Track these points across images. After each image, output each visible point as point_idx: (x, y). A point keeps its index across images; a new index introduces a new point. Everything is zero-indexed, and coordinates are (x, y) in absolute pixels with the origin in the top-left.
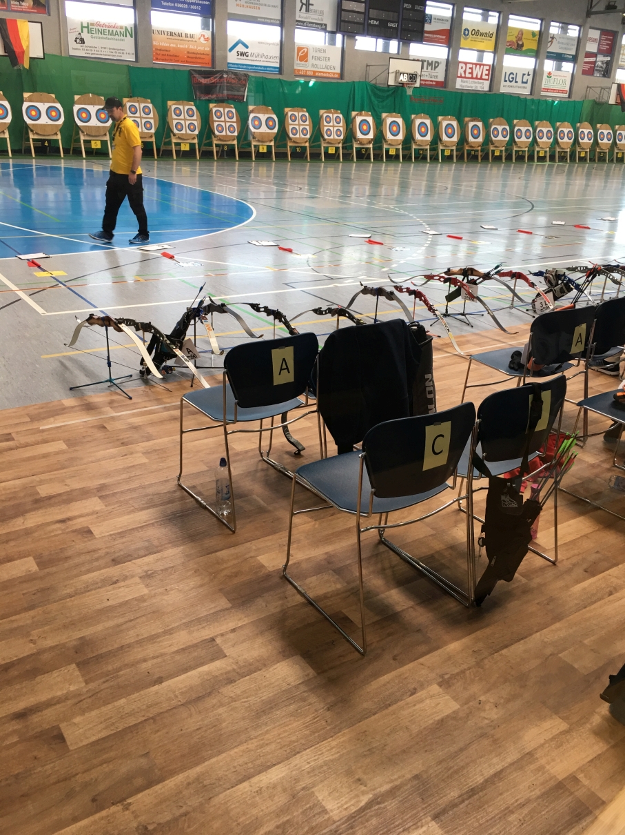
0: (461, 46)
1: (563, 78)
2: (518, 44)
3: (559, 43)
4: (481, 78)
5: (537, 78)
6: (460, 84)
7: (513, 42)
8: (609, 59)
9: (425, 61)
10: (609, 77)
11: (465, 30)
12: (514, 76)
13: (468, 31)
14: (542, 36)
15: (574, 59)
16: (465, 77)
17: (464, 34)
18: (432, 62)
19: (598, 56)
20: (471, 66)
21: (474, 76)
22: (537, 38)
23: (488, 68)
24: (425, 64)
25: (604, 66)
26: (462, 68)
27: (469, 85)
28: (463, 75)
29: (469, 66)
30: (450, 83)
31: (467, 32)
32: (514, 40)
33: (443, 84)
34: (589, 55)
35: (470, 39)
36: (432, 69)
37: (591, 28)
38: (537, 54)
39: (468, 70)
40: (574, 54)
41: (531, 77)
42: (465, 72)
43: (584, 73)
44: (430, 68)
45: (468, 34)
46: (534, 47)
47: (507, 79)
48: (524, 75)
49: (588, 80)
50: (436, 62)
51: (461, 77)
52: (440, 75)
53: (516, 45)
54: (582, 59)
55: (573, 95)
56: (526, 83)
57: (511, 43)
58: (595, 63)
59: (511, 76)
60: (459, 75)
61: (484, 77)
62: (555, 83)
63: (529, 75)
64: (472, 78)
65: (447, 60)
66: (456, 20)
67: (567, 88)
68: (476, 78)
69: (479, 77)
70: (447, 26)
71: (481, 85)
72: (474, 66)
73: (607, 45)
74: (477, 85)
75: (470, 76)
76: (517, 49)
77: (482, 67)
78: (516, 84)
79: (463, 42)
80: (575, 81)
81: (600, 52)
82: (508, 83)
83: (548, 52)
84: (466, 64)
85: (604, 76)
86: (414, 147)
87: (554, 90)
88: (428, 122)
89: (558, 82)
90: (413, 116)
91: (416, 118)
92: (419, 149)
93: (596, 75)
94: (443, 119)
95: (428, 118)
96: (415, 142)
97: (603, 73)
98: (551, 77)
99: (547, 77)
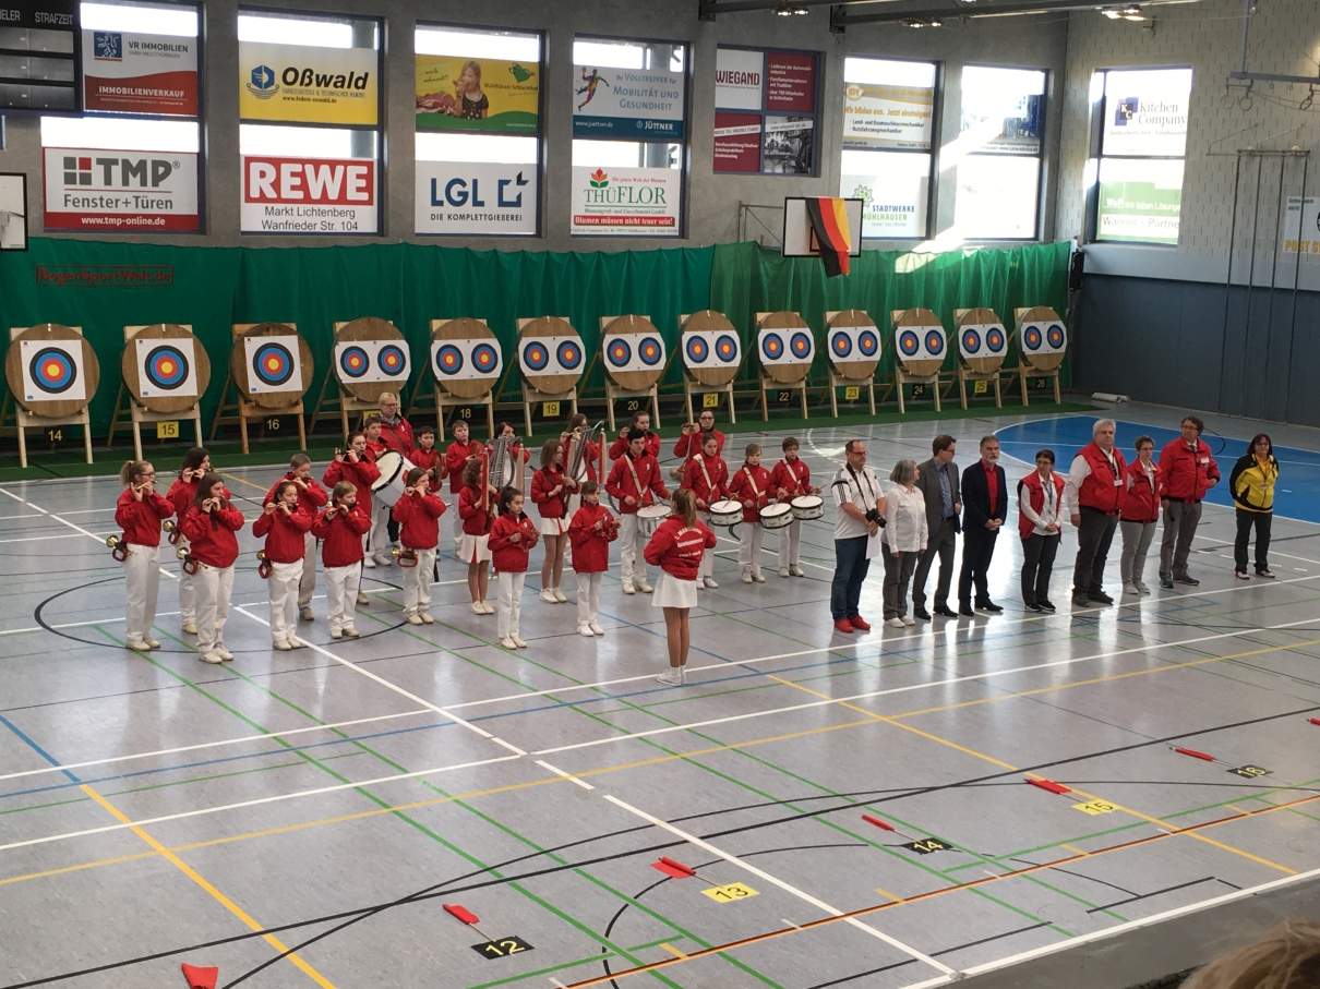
0: (243, 116)
1: (653, 186)
2: (466, 103)
3: (617, 91)
4: (342, 199)
5: (550, 191)
6: (253, 218)
7: (449, 96)
8: (809, 124)
9: (115, 162)
10: (816, 174)
11: (258, 70)
12: (469, 188)
13: (271, 74)
14: (551, 75)
15: (681, 132)
16: (279, 200)
17: (256, 81)
18: (143, 163)
19: (768, 118)
20: (298, 168)
21: (316, 194)
22: (534, 81)
23: (364, 170)
24: (117, 171)
25: (797, 144)
26: (263, 175)
27: (301, 220)
28: (271, 194)
29: (286, 169)
30: (215, 222)
31: (265, 78)
32: (452, 91)
33: (196, 223)
34: (727, 117)
35: (280, 95)
36: (144, 183)
37: (722, 46)
38: (537, 126)
39: (287, 181)
40: (680, 117)
41: (529, 193)
42: (276, 185)
43: (721, 166)
44: (135, 181)
45: (271, 82)
46: (529, 104)
47: (441, 196)
48: (503, 183)
49: (739, 186)
50: (156, 164)
51: (263, 198)
52: (180, 196)
53: (459, 104)
54: (706, 131)
55: (691, 231)
56: (518, 203)
57: (441, 101)
58: (759, 138)
59: (457, 188)
60: (255, 194)
61: (352, 195)
62: (625, 200)
63: (520, 181)
64: (307, 199)
65: (200, 155)
66: (217, 44)
67: (672, 209)
68: (324, 199)
69: (333, 194)
70: (187, 63)
71: (347, 219)
72: (309, 169)
73: (795, 87)
74: (328, 219)
75: (300, 195)
76: (463, 116)
77: (340, 169)
78: (479, 210)
79: (249, 102)
80: (693, 192)
81: (771, 107)
82: (448, 208)
83: (577, 118)
84: (276, 162)
85: (800, 170)
86: (23, 422)
87: (624, 218)
88: (74, 348)
89: (635, 197)
90: (15, 332)
91: (22, 337)
92: (47, 429)
93: (767, 171)
94: (139, 335)
95: (74, 336)
96: (25, 410)
97: (793, 163)
98: (605, 184)
99: (593, 184)
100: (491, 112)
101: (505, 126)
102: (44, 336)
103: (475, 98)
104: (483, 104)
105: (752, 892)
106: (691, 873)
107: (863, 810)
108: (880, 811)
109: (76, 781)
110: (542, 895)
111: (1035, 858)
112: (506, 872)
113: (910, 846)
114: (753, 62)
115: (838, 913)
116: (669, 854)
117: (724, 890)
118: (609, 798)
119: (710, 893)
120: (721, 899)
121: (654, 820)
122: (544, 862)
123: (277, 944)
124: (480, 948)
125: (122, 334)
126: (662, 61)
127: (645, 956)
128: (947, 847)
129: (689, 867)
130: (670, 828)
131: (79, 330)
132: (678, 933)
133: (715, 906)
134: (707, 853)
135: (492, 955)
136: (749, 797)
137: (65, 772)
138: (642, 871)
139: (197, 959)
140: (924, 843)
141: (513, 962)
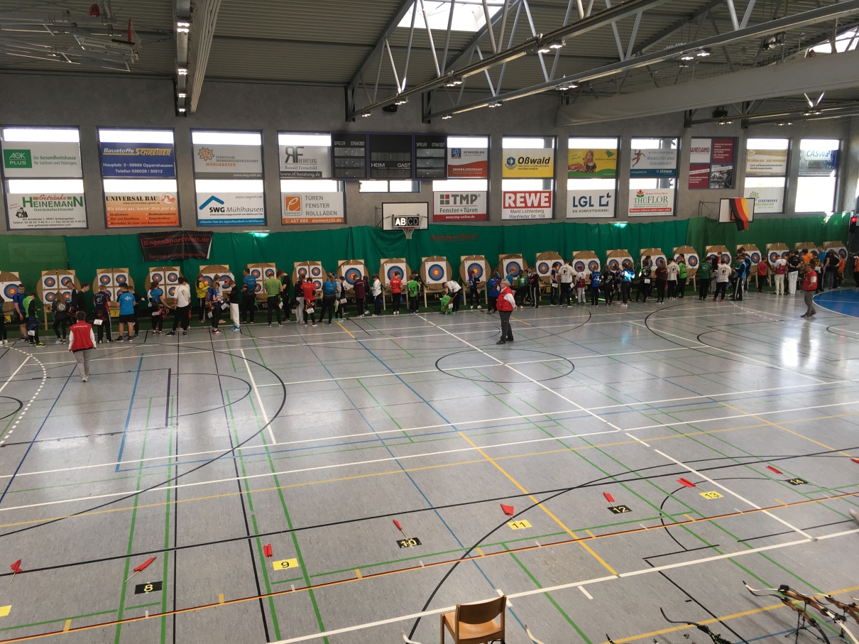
0: (503, 176)
1: (663, 196)
2: (588, 167)
3: (648, 158)
4: (539, 206)
5: (620, 200)
6: (506, 214)
7: (581, 165)
8: (731, 167)
9: (458, 196)
10: (734, 188)
11: (509, 159)
12: (588, 200)
13: (514, 160)
14: (622, 154)
15: (675, 173)
16: (516, 207)
17: (508, 163)
18: (467, 196)
19: (713, 166)
20: (523, 195)
21: (529, 204)
22: (615, 156)
23: (547, 194)
24: (458, 199)
25: (725, 176)
26: (510, 198)
27: (523, 214)
28: (513, 205)
29: (518, 195)
30: (492, 217)
31: (512, 161)
32: (582, 162)
33: (486, 217)
34: (695, 166)
35: (517, 167)
36: (467, 203)
37: (693, 137)
38: (616, 174)
39: (519, 200)
40: (675, 167)
41: (612, 200)
42: (515, 202)
43: (692, 186)
44: (464, 202)
45: (514, 163)
46: (613, 166)
47: (577, 203)
48: (601, 197)
49: (699, 194)
50: (472, 196)
51: (510, 207)
52: (480, 207)
53: (585, 167)
54: (686, 172)
55: (678, 213)
56: (607, 205)
57: (578, 167)
58: (709, 174)
59: (583, 200)
60: (507, 205)
61: (543, 204)
62: (651, 202)
63: (608, 196)
64: (526, 206)
65: (488, 192)
66: (495, 150)
67: (671, 205)
68: (532, 206)
69: (536, 204)
70: (484, 158)
71: (540, 213)
72: (527, 195)
73: (725, 152)
74: (534, 214)
75: (523, 205)
76: (586, 172)
77: (538, 195)
78: (591, 208)
79: (506, 171)
80: (680, 198)
81: (714, 161)
82: (579, 208)
83: (632, 170)
84: (515, 193)
85: (726, 187)
86: (426, 291)
87: (650, 209)
88: (443, 264)
89: (655, 200)
90: (424, 259)
91: (426, 261)
92: (434, 294)
93: (712, 187)
94: (466, 259)
95: (443, 260)
96: (426, 287)
97: (723, 184)
98: (643, 196)
99: (638, 196)
100: (597, 170)
101: (603, 175)
102: (433, 260)
103: (591, 164)
104: (594, 167)
105: (721, 496)
106: (693, 485)
107: (767, 464)
108: (775, 464)
109: (457, 430)
110: (634, 489)
111: (845, 490)
112: (619, 478)
113: (789, 481)
114: (707, 143)
115: (759, 508)
116: (684, 476)
117: (709, 493)
118: (657, 451)
119: (703, 494)
120: (708, 498)
121: (676, 462)
122: (632, 476)
123: (534, 499)
124: (611, 509)
125: (460, 259)
126: (668, 144)
127: (678, 519)
128: (805, 483)
129: (693, 483)
130: (683, 465)
131: (445, 258)
132: (690, 510)
133: (705, 500)
134: (700, 477)
135: (615, 512)
136: (716, 455)
137: (452, 426)
138: (672, 482)
139: (507, 503)
140: (795, 480)
141: (624, 516)
